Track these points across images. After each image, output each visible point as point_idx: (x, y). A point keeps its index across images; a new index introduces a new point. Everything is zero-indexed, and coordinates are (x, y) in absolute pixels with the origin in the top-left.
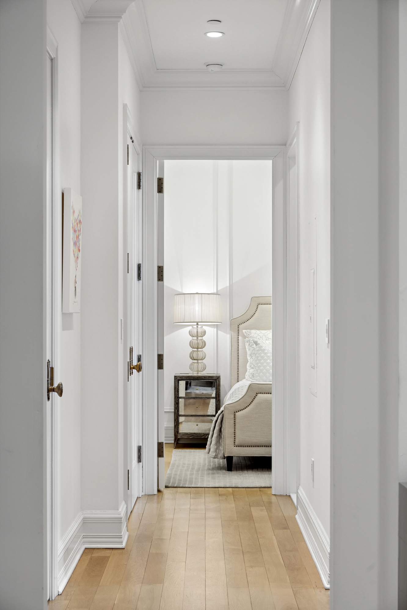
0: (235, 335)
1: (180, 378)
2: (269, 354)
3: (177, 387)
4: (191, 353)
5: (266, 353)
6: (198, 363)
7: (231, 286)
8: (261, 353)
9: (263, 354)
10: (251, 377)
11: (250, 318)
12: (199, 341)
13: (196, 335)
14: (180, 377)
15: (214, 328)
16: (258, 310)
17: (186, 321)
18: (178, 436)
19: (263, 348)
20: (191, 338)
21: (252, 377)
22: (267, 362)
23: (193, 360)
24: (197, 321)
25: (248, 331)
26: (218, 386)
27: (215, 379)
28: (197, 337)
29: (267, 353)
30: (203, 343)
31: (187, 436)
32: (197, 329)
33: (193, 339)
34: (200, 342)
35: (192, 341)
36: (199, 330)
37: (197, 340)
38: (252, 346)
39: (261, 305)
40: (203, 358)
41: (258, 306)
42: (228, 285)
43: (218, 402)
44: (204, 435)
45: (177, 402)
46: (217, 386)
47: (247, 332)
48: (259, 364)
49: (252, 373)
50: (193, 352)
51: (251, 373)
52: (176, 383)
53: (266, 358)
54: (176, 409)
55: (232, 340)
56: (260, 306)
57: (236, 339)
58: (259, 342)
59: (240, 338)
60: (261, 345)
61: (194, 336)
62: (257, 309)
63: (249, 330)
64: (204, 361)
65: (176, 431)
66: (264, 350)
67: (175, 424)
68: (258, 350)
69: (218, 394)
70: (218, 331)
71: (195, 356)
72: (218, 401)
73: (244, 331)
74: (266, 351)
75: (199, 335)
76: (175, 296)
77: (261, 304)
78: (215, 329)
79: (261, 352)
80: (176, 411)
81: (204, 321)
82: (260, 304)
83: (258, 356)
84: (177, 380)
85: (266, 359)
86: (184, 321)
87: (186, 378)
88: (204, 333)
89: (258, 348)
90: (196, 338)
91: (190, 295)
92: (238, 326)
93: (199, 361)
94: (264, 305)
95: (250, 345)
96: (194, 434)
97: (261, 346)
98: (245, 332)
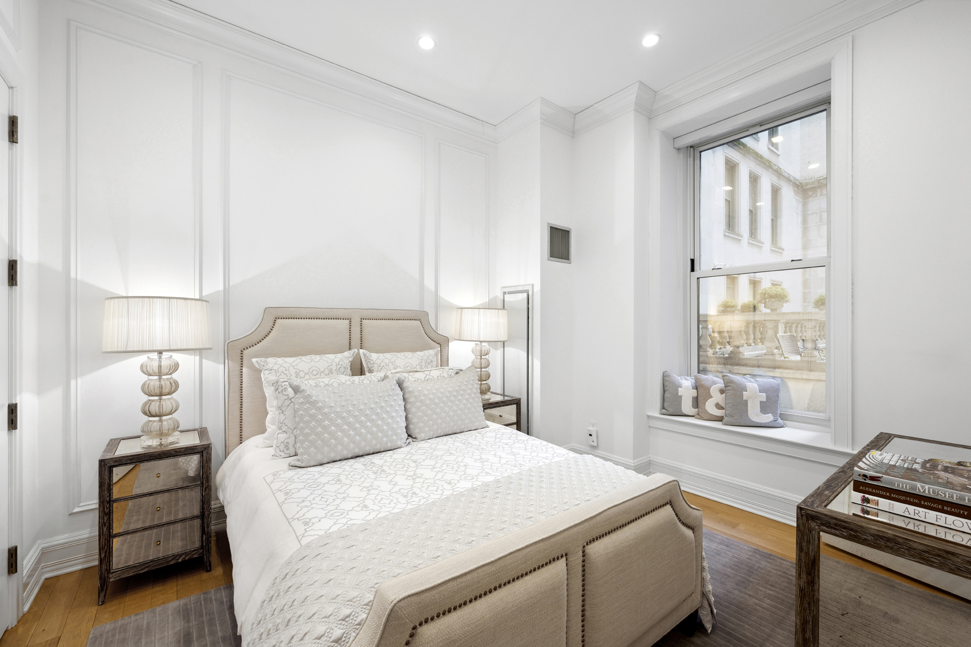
0: (236, 366)
1: (116, 461)
2: (326, 409)
3: (107, 481)
4: (145, 404)
5: (319, 409)
6: (161, 421)
7: (226, 291)
8: (309, 408)
9: (313, 411)
10: (282, 450)
11: (263, 340)
12: (163, 383)
13: (156, 370)
14: (114, 460)
15: (195, 356)
16: (275, 327)
17: (130, 350)
18: (110, 578)
19: (314, 398)
20: (145, 378)
21: (285, 450)
22: (324, 425)
23: (149, 416)
24: (159, 348)
25: (261, 361)
26: (207, 462)
27: (201, 451)
28: (160, 374)
29: (322, 407)
30: (174, 384)
31: (134, 571)
32: (160, 362)
33: (149, 379)
34: (165, 383)
35: (148, 383)
36: (165, 363)
37: (160, 381)
38: (284, 393)
39: (280, 320)
40: (172, 412)
41: (275, 321)
42: (221, 288)
43: (205, 490)
44: (175, 558)
45: (107, 511)
46: (204, 462)
47: (259, 362)
48: (307, 430)
49: (285, 443)
50: (150, 402)
51: (283, 442)
52: (104, 474)
53: (321, 417)
54: (105, 526)
55: (231, 373)
56: (278, 321)
57: (238, 373)
58: (302, 387)
59: (245, 370)
60: (308, 393)
61: (153, 374)
62: (274, 325)
63: (263, 359)
64: (174, 415)
65: (103, 571)
66: (316, 402)
67: (103, 556)
68: (302, 403)
69: (207, 476)
70: (203, 360)
71: (154, 408)
72: (207, 489)
73: (254, 360)
74: (320, 404)
75: (164, 370)
76: (107, 301)
77: (281, 318)
78: (197, 358)
79: (309, 406)
80: (105, 529)
81: (175, 348)
82: (279, 318)
83: (302, 415)
84: (107, 468)
85: (321, 419)
86: (128, 350)
87: (131, 459)
88: (176, 367)
89: (302, 399)
90: (156, 377)
91: (141, 299)
92: (242, 351)
93: (164, 418)
94: (285, 320)
95: (279, 390)
96: (151, 563)
97: (309, 395)
98: (257, 362)
